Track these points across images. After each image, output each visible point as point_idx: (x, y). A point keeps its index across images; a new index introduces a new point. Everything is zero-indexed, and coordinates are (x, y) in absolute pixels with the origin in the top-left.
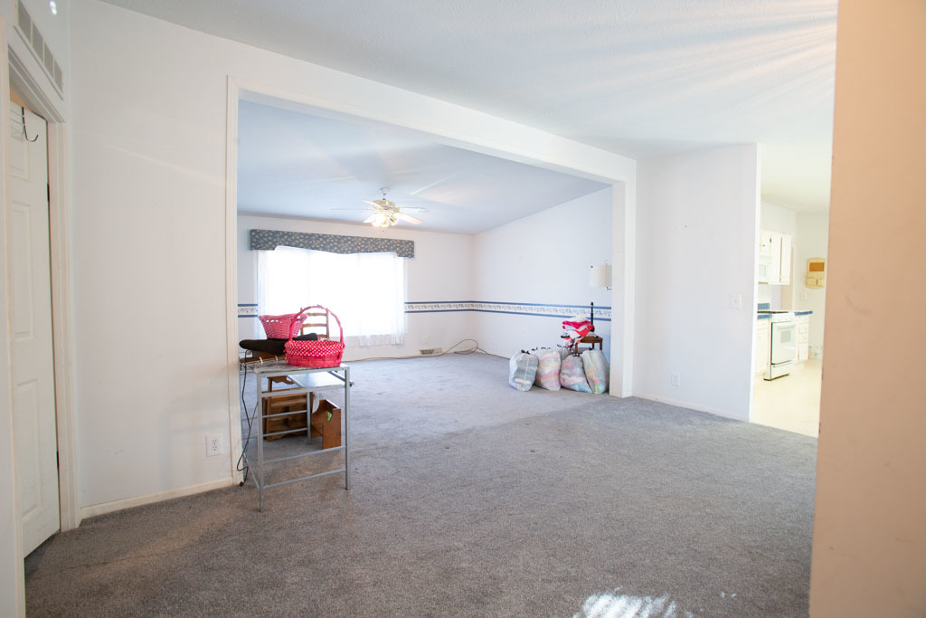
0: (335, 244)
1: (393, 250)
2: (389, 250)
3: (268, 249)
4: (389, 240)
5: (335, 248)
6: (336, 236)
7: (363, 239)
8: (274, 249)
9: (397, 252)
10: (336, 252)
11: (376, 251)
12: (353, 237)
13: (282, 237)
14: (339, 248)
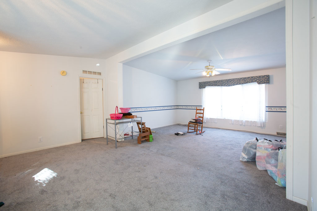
0: (226, 83)
1: (255, 81)
2: (252, 82)
3: (203, 88)
4: (252, 77)
5: (226, 85)
6: (226, 80)
7: (238, 79)
8: (205, 88)
9: (257, 82)
10: (226, 86)
11: (245, 83)
12: (233, 79)
13: (207, 83)
14: (228, 84)
